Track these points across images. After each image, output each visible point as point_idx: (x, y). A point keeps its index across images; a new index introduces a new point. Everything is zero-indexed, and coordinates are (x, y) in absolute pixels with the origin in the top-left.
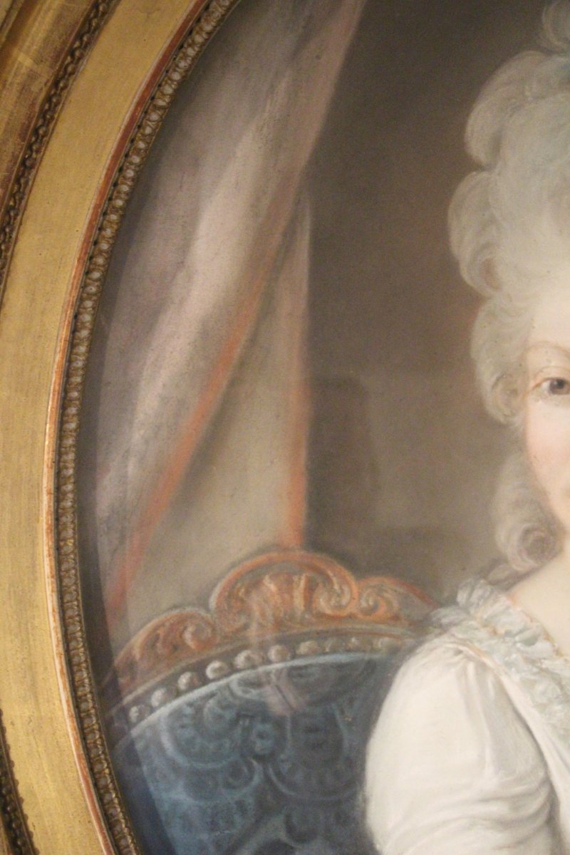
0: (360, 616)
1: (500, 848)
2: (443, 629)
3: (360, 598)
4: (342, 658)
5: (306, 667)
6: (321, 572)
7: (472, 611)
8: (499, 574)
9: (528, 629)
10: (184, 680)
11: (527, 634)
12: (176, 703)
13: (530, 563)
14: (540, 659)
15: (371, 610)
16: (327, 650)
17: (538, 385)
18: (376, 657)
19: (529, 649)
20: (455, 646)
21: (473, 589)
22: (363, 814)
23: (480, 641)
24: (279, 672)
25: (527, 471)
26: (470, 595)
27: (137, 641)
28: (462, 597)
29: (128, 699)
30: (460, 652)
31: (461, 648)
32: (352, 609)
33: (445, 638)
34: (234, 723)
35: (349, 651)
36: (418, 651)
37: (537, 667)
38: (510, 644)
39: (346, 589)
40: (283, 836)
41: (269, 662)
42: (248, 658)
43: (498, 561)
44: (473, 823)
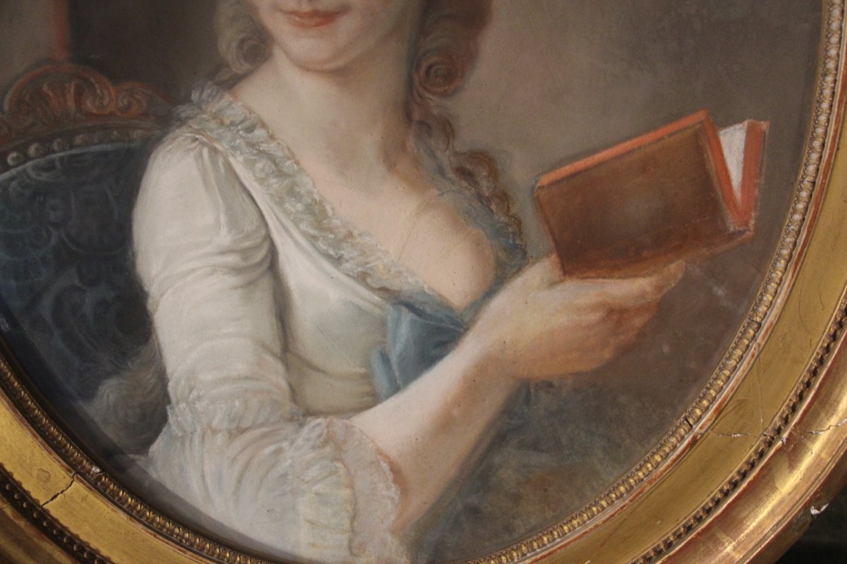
0: (118, 114)
1: (236, 288)
2: (183, 122)
3: (117, 100)
4: (108, 147)
5: (81, 155)
6: (86, 80)
7: (204, 107)
8: (224, 76)
9: (248, 119)
11: (247, 124)
13: (247, 66)
14: (258, 143)
15: (126, 109)
16: (96, 141)
18: (133, 145)
19: (249, 135)
20: (192, 135)
21: (202, 91)
22: (134, 265)
23: (211, 130)
24: (62, 159)
26: (201, 94)
28: (195, 96)
30: (196, 140)
31: (197, 136)
32: (111, 108)
33: (184, 129)
34: (32, 199)
35: (112, 141)
36: (164, 139)
37: (257, 149)
38: (235, 132)
39: (106, 92)
40: (77, 282)
41: (54, 152)
42: (37, 149)
43: (221, 65)
44: (214, 270)
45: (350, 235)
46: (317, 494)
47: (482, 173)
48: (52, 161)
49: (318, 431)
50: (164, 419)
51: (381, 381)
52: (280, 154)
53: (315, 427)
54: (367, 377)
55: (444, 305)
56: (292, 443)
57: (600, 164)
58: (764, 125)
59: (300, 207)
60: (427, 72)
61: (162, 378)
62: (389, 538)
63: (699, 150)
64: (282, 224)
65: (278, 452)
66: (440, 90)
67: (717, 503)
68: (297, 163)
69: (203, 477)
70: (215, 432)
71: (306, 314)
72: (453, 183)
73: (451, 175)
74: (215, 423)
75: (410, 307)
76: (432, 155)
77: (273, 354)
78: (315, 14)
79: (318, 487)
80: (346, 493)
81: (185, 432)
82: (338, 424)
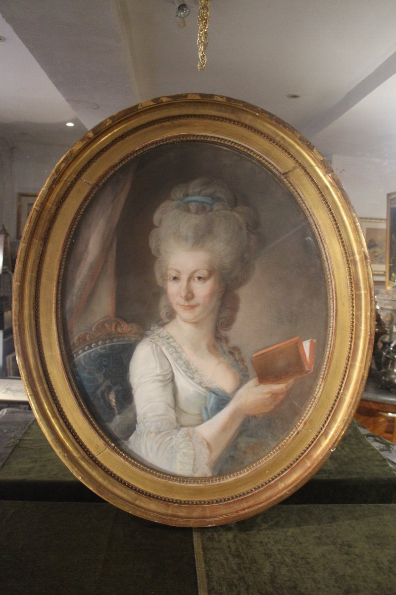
0: (128, 333)
1: (161, 387)
2: (147, 336)
3: (128, 329)
4: (123, 343)
5: (115, 345)
6: (118, 322)
7: (154, 332)
8: (161, 323)
10: (86, 348)
11: (167, 337)
12: (85, 353)
13: (168, 320)
14: (170, 343)
15: (130, 332)
16: (120, 341)
17: (170, 278)
18: (132, 342)
19: (168, 340)
21: (154, 326)
22: (129, 379)
23: (156, 339)
24: (109, 346)
25: (167, 298)
26: (154, 328)
27: (76, 338)
28: (152, 328)
29: (73, 352)
30: (151, 341)
32: (126, 331)
33: (148, 338)
34: (98, 358)
35: (125, 341)
37: (170, 345)
38: (163, 339)
39: (124, 326)
40: (110, 384)
41: (107, 344)
42: (101, 343)
43: (161, 320)
44: (154, 381)
45: (197, 371)
46: (183, 453)
47: (236, 353)
48: (106, 346)
49: (184, 432)
50: (135, 429)
51: (205, 416)
52: (176, 346)
53: (183, 431)
54: (200, 415)
55: (224, 392)
56: (176, 436)
57: (269, 351)
58: (315, 341)
59: (182, 362)
60: (221, 324)
61: (135, 416)
62: (205, 466)
63: (297, 347)
64: (177, 368)
65: (171, 439)
66: (225, 329)
67: (305, 451)
68: (182, 349)
69: (146, 448)
70: (151, 433)
71: (182, 395)
72: (228, 356)
73: (227, 353)
74: (151, 430)
75: (214, 393)
76: (222, 347)
77: (172, 408)
78: (189, 306)
79: (184, 450)
80: (192, 452)
81: (141, 433)
82: (191, 429)
